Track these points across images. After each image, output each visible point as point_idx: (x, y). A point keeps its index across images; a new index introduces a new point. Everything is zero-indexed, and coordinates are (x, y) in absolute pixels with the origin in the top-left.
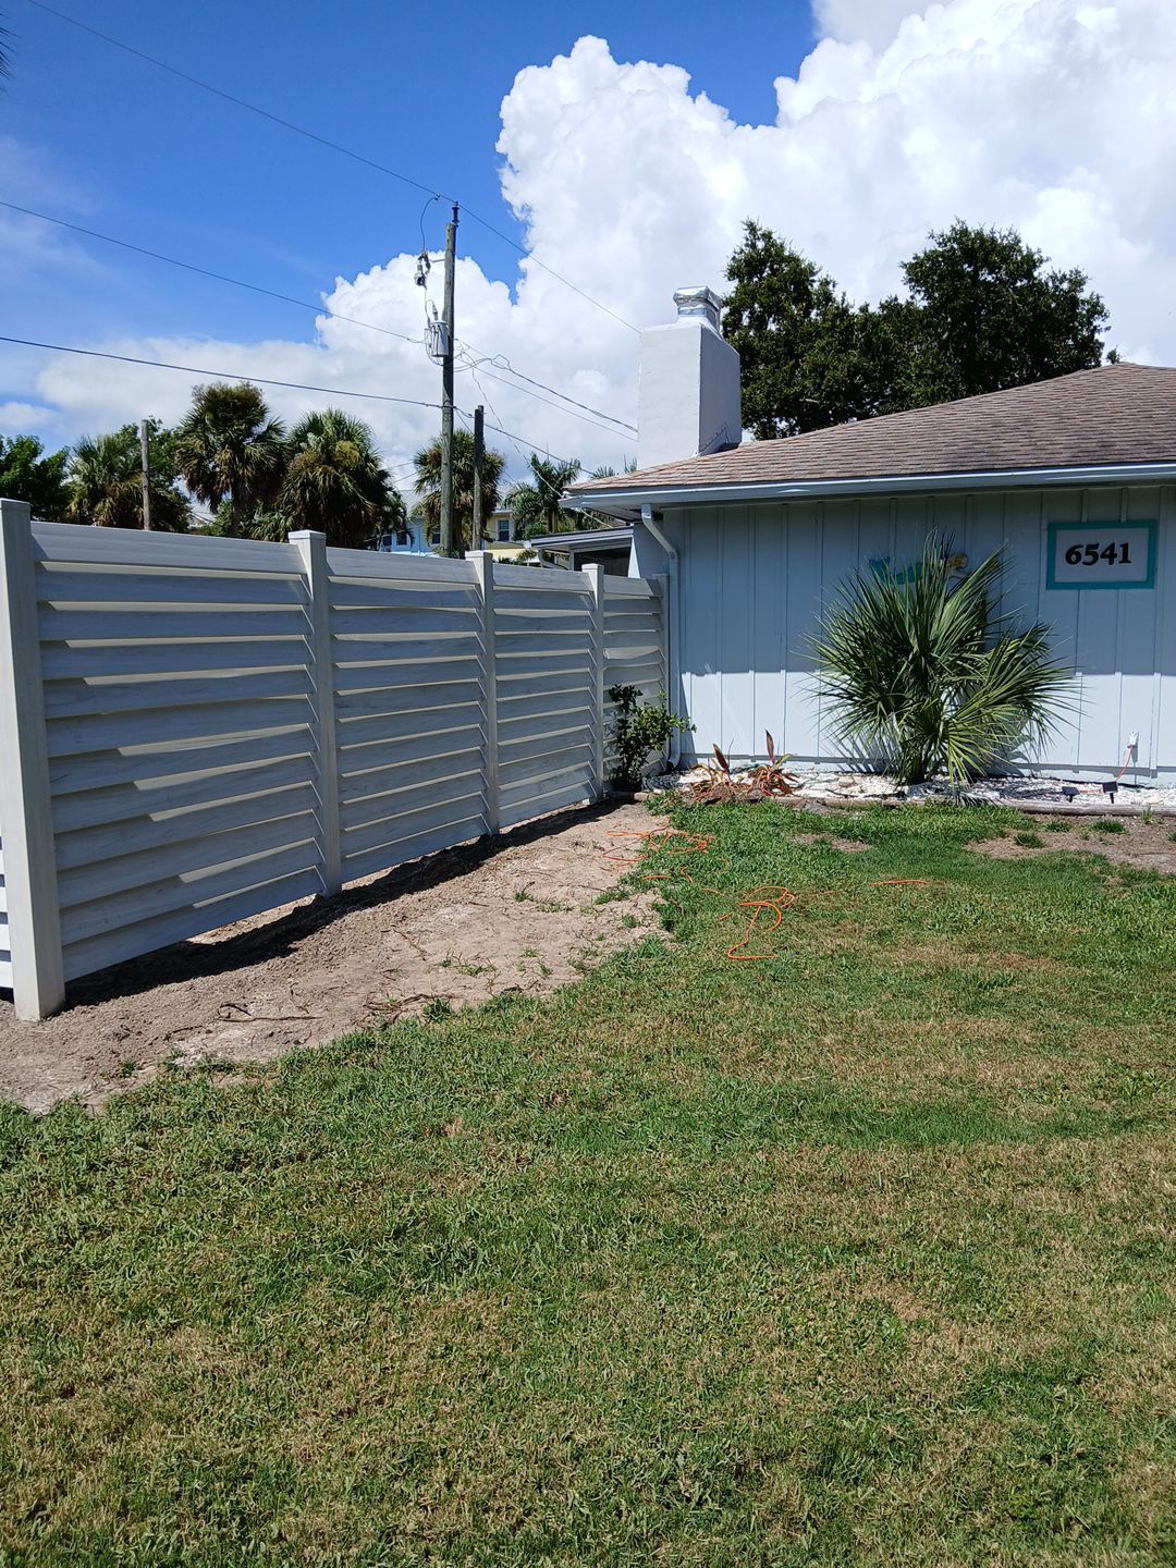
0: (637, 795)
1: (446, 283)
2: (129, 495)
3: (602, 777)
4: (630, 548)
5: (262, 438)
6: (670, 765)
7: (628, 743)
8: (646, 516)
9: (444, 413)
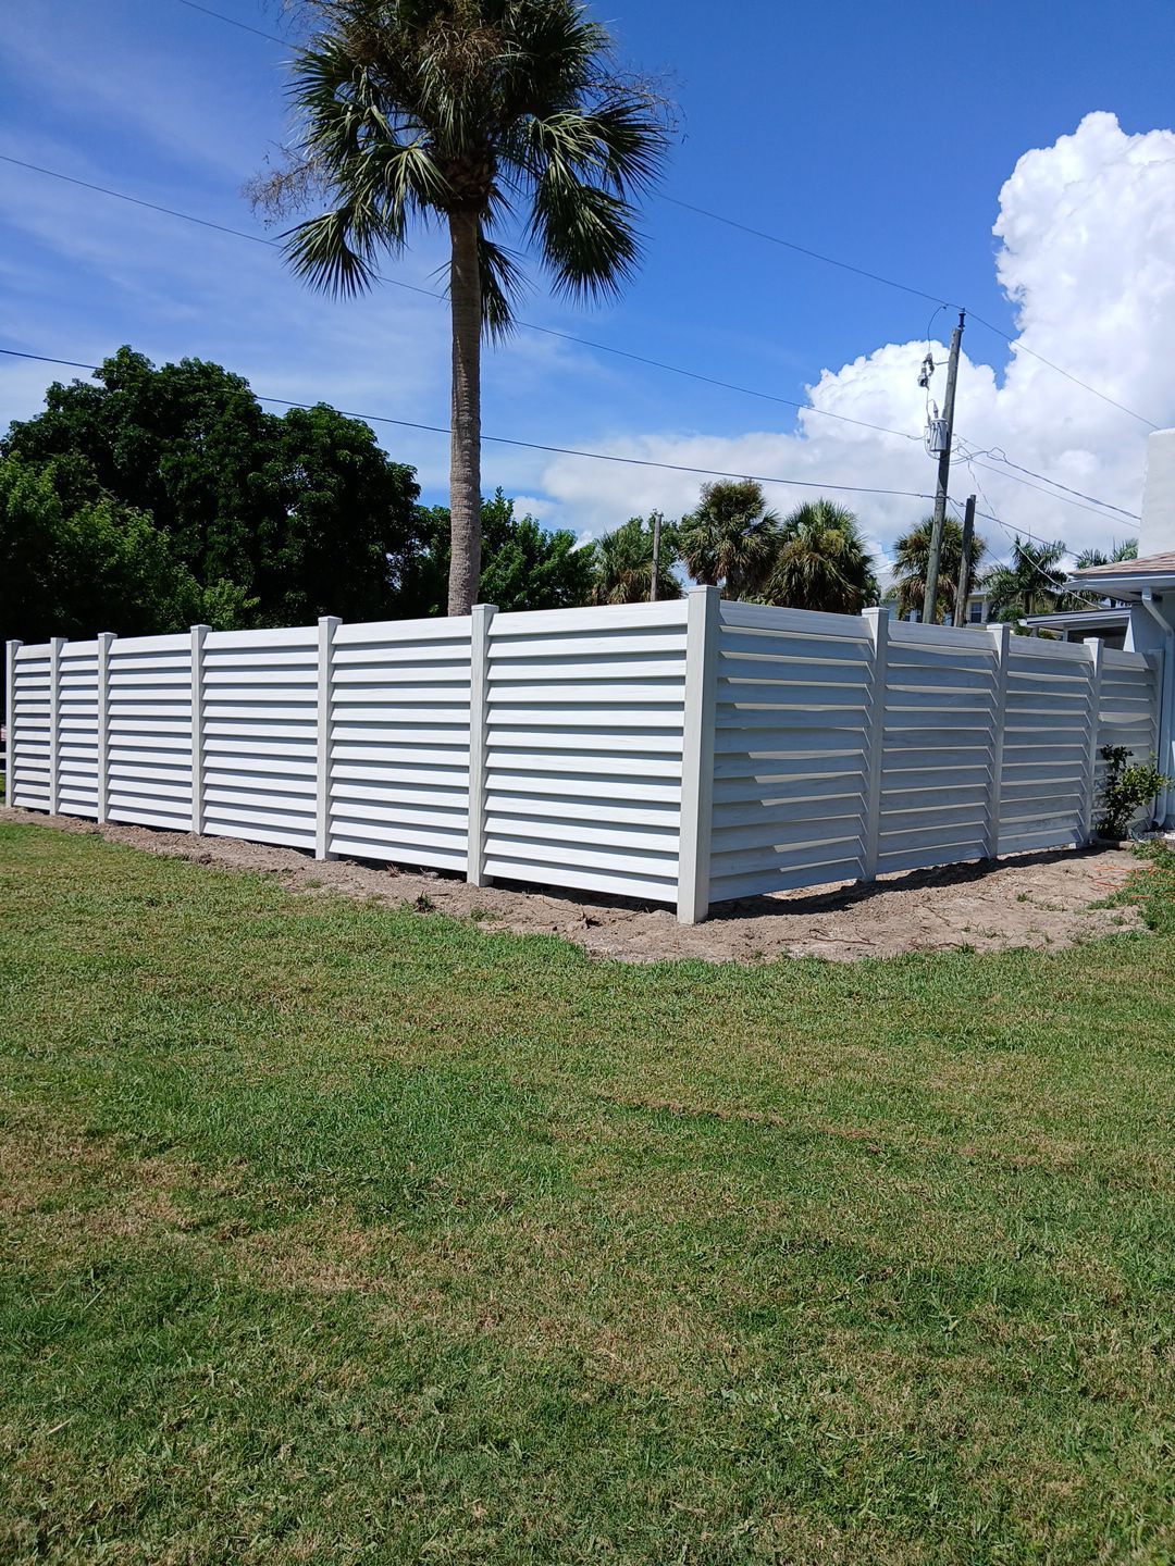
0: (1122, 844)
1: (949, 383)
2: (639, 581)
3: (1089, 828)
4: (1126, 627)
5: (758, 529)
6: (1155, 824)
7: (1115, 796)
8: (1146, 598)
9: (937, 503)
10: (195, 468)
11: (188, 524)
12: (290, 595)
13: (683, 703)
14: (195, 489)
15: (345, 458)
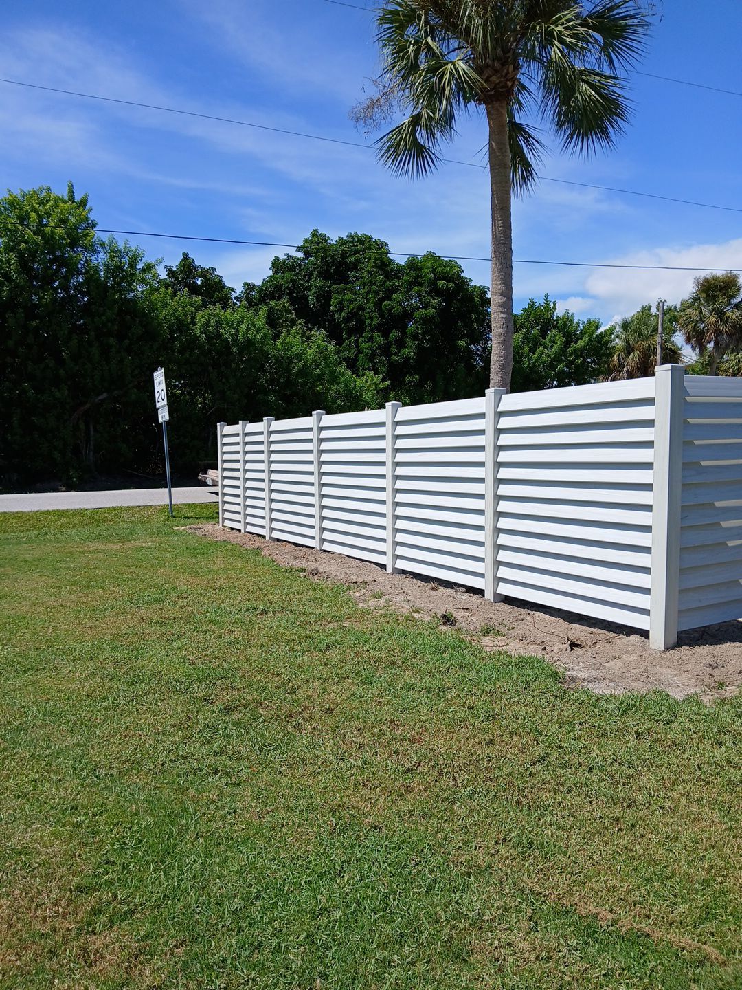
2: (649, 349)
5: (737, 306)
10: (351, 301)
11: (349, 336)
12: (408, 378)
13: (652, 464)
14: (353, 315)
15: (443, 286)
